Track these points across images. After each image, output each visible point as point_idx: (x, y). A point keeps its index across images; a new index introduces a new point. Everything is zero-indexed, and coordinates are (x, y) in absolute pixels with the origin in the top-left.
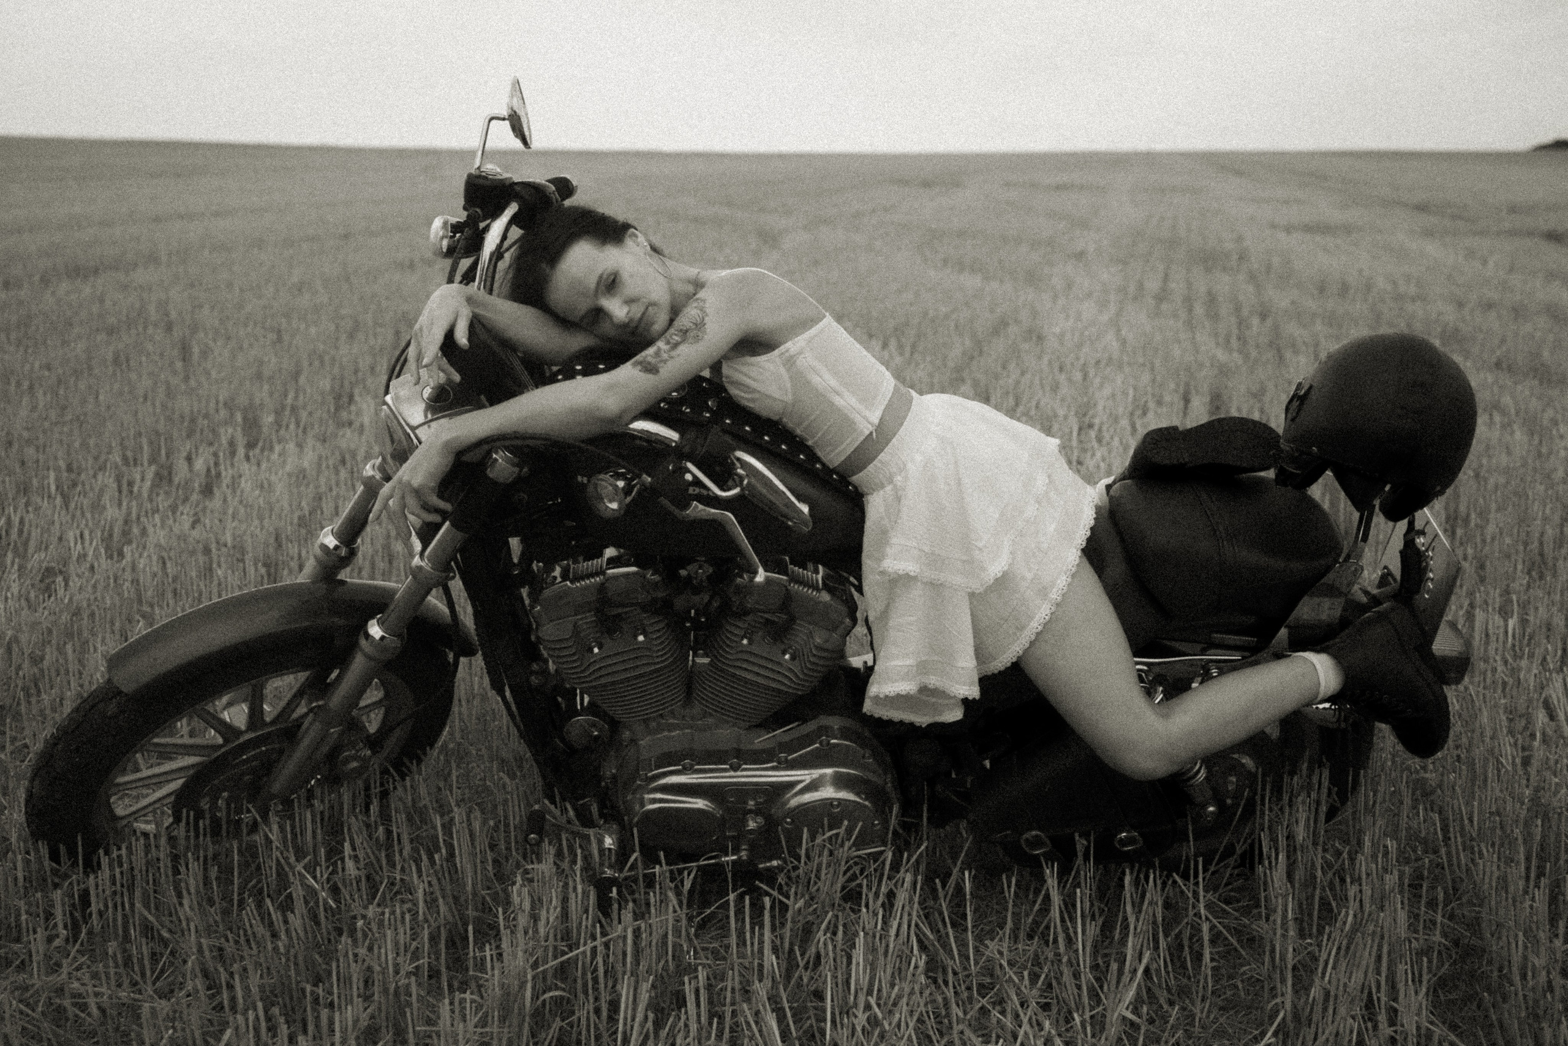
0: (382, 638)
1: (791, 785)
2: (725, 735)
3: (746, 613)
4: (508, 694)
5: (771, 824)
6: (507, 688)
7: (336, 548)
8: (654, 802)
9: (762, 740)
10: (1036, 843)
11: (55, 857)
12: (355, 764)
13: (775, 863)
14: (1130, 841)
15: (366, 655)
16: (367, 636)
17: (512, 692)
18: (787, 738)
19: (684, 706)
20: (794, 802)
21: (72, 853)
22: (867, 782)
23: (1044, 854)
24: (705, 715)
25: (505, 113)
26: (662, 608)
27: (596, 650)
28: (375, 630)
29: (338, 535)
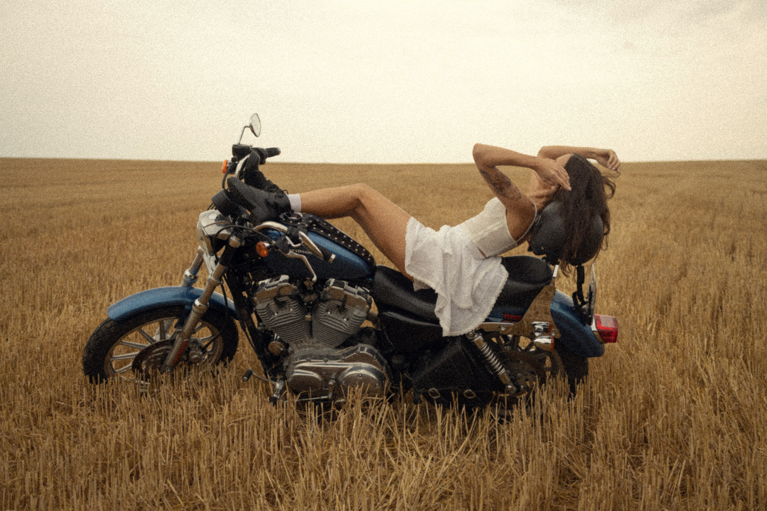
0: (200, 305)
1: (345, 369)
2: (326, 350)
3: (327, 300)
4: (247, 331)
5: (338, 383)
6: (247, 329)
7: (190, 276)
8: (298, 373)
9: (338, 352)
10: (434, 394)
11: (91, 382)
12: (195, 356)
13: (342, 400)
14: (469, 394)
15: (195, 312)
16: (195, 305)
17: (249, 330)
18: (347, 352)
19: (310, 339)
20: (347, 375)
21: (96, 379)
22: (375, 370)
23: (436, 399)
24: (318, 342)
25: (249, 125)
26: (296, 297)
27: (276, 314)
28: (197, 302)
29: (190, 271)
